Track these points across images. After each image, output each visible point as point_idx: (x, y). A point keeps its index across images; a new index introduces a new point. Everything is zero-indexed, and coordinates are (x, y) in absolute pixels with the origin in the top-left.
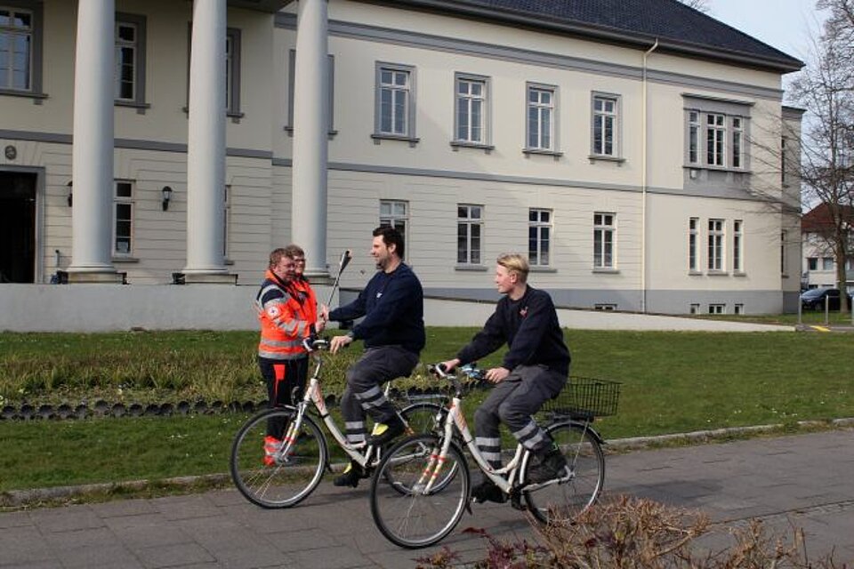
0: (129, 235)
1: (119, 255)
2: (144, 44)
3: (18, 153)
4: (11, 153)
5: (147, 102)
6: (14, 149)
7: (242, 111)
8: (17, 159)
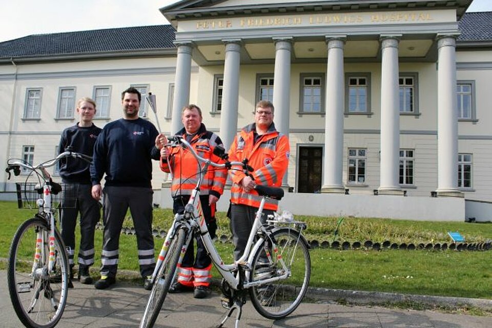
0: (364, 174)
1: (359, 183)
2: (370, 82)
3: (315, 138)
4: (311, 138)
5: (372, 112)
6: (312, 137)
7: (420, 112)
8: (314, 140)
